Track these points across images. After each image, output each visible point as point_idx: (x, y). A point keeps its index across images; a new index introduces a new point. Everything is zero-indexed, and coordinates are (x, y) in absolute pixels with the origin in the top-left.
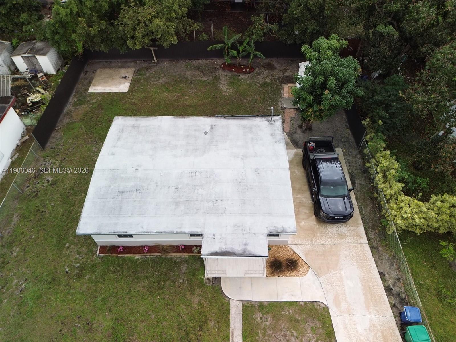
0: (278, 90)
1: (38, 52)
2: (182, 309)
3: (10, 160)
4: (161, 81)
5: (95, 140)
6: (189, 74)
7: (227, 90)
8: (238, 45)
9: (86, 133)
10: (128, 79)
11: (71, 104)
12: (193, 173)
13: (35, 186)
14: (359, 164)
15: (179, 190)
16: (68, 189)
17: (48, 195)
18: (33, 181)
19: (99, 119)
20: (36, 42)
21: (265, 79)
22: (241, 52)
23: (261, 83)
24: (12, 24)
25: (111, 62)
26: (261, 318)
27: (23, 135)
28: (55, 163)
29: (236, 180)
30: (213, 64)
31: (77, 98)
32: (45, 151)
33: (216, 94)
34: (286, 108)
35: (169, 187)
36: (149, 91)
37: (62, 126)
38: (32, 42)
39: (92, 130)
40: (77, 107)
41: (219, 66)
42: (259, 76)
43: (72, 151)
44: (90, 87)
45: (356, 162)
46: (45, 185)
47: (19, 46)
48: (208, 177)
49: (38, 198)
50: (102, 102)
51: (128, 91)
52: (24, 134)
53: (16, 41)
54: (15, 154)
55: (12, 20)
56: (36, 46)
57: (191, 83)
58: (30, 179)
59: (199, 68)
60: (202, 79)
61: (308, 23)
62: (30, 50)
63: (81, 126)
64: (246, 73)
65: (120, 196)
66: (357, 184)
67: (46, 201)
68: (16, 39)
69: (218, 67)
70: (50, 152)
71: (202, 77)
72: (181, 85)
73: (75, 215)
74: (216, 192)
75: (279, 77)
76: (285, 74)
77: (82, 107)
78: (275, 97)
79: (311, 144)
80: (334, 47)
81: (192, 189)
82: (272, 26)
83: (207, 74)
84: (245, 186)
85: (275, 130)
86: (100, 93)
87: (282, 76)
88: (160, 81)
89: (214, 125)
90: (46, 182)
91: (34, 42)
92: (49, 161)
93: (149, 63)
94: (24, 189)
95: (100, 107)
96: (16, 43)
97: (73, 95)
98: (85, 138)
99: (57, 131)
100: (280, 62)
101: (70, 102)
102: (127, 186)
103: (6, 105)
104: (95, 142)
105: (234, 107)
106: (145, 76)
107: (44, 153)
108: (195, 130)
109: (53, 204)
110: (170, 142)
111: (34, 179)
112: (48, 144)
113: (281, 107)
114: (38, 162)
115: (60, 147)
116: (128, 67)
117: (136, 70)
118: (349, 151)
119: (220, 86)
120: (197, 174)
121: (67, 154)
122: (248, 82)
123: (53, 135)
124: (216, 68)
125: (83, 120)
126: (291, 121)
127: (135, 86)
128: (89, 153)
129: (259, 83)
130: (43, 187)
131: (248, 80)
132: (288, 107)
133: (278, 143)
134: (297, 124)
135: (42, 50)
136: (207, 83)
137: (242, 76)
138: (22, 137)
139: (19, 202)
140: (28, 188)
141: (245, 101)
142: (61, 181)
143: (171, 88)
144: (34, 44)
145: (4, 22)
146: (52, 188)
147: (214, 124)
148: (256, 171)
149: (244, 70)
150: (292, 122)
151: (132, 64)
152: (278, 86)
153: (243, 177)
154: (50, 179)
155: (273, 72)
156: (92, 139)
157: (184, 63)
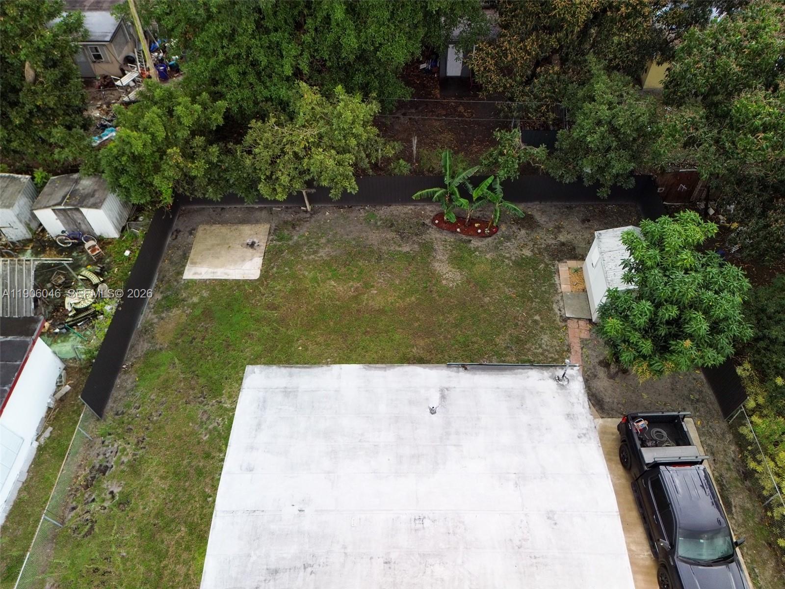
0: (550, 275)
1: (84, 200)
3: (36, 444)
4: (322, 253)
5: (202, 393)
6: (374, 238)
7: (450, 275)
8: (470, 186)
9: (182, 376)
10: (257, 248)
11: (152, 306)
12: (417, 522)
13: (87, 508)
14: (733, 456)
15: (393, 567)
16: (152, 515)
17: (114, 531)
18: (83, 495)
19: (206, 342)
20: (80, 179)
21: (521, 250)
22: (474, 199)
23: (513, 258)
24: (34, 141)
25: (222, 209)
27: (59, 384)
28: (124, 449)
29: (511, 540)
30: (418, 215)
31: (161, 293)
32: (105, 421)
33: (429, 284)
34: (569, 318)
35: (371, 558)
36: (301, 277)
37: (135, 358)
38: (71, 177)
39: (194, 369)
40: (164, 315)
41: (429, 220)
42: (508, 244)
43: (157, 420)
44: (187, 268)
45: (725, 451)
46: (106, 504)
47: (47, 184)
48: (451, 531)
49: (94, 537)
50: (210, 302)
51: (260, 276)
52: (61, 382)
53: (41, 173)
54: (46, 428)
55: (34, 133)
56: (79, 187)
57: (380, 258)
58: (77, 490)
59: (392, 225)
60: (400, 249)
61: (613, 155)
62: (68, 196)
63: (172, 359)
64: (483, 237)
65: (272, 583)
66: (735, 507)
67: (111, 547)
68: (41, 169)
69: (427, 221)
70: (114, 422)
71: (400, 246)
72: (360, 264)
73: (169, 581)
74: (470, 573)
75: (548, 246)
76: (558, 239)
77: (172, 315)
78: (545, 292)
79: (640, 424)
80: (693, 240)
81: (420, 563)
82: (535, 151)
83: (408, 238)
84: (531, 557)
85: (573, 404)
86: (205, 281)
87: (554, 242)
88: (319, 255)
89: (447, 389)
90: (109, 496)
91: (76, 176)
92: (113, 446)
93: (296, 213)
94: (66, 515)
95: (208, 313)
96: (42, 177)
97: (154, 285)
98: (182, 389)
99: (125, 372)
100: (545, 211)
101: (149, 303)
102: (285, 555)
103: (28, 339)
104: (202, 399)
105: (467, 314)
106: (291, 243)
107: (102, 426)
108: (411, 402)
109: (124, 554)
110: (362, 435)
111: (83, 491)
112: (110, 404)
113: (559, 315)
114: (91, 447)
115: (133, 411)
116: (257, 222)
117: (273, 228)
118: (708, 423)
119: (436, 264)
120: (427, 522)
121: (147, 429)
122: (488, 256)
123: (118, 381)
124: (424, 224)
125: (177, 344)
126: (582, 349)
127: (272, 265)
128: (191, 424)
129: (509, 258)
130: (102, 511)
131: (488, 253)
132: (574, 316)
133: (584, 440)
134: (597, 357)
135: (93, 196)
136: (410, 258)
137: (475, 243)
138: (59, 386)
139: (55, 549)
140: (73, 513)
141: (487, 300)
142: (139, 495)
143: (343, 270)
144: (77, 182)
145: (19, 139)
146: (120, 514)
147: (446, 385)
148: (550, 516)
149: (479, 231)
150: (584, 350)
151: (264, 214)
152: (547, 265)
153: (523, 533)
154: (117, 490)
155: (534, 235)
156: (196, 391)
157: (363, 214)
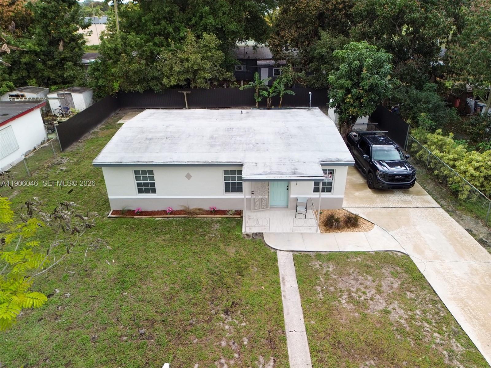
2: (214, 257)
13: (46, 173)
15: (214, 138)
22: (271, 93)
26: (320, 265)
28: (73, 159)
29: (279, 131)
31: (105, 125)
32: (64, 153)
35: (203, 136)
37: (86, 139)
40: (104, 130)
44: (120, 120)
46: (57, 172)
48: (247, 131)
54: (30, 153)
56: (73, 89)
58: (42, 169)
65: (148, 141)
68: (55, 86)
70: (69, 153)
74: (255, 139)
77: (109, 130)
79: (354, 134)
81: (229, 137)
84: (288, 136)
85: (314, 113)
90: (60, 170)
92: (66, 158)
94: (33, 174)
96: (55, 89)
97: (102, 123)
101: (98, 128)
102: (156, 136)
108: (230, 113)
110: (203, 117)
111: (46, 169)
114: (54, 159)
115: (81, 151)
120: (234, 129)
123: (75, 144)
130: (55, 174)
135: (78, 90)
138: (42, 144)
140: (37, 174)
153: (285, 131)
154: (65, 169)
